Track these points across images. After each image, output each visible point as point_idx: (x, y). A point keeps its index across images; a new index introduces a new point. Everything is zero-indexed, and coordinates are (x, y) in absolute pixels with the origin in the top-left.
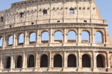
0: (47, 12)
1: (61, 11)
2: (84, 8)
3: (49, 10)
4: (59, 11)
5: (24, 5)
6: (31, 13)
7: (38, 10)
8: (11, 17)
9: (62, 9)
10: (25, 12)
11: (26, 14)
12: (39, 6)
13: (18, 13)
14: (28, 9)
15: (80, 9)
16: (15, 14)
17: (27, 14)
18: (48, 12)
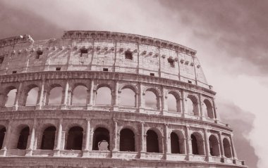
0: (133, 56)
1: (156, 60)
2: (187, 63)
3: (136, 54)
4: (151, 58)
5: (90, 37)
6: (102, 52)
7: (117, 50)
8: (59, 52)
9: (156, 56)
10: (91, 48)
11: (93, 52)
12: (118, 44)
13: (75, 48)
14: (97, 44)
15: (182, 62)
16: (69, 49)
17: (95, 53)
18: (135, 56)
